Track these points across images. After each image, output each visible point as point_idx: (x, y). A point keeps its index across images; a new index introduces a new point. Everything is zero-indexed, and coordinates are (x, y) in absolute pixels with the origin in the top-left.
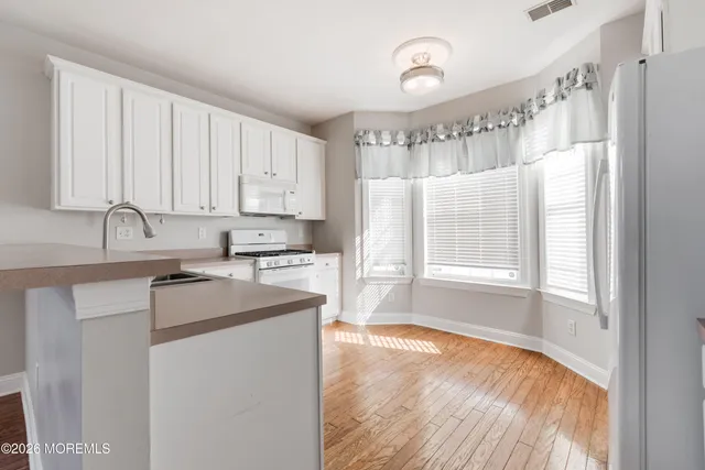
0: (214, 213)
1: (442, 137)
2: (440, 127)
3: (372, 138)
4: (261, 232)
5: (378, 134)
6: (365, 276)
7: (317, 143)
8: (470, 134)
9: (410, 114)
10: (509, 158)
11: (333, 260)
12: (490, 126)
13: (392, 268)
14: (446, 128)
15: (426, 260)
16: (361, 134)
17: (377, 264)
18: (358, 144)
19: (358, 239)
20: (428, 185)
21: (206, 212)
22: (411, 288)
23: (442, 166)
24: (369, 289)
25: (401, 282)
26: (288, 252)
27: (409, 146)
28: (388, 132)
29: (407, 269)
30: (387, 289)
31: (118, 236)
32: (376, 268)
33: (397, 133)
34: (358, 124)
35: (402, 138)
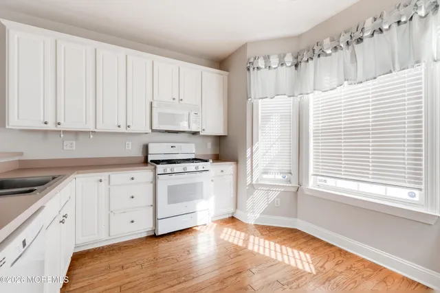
0: (129, 130)
1: (329, 52)
2: (327, 41)
3: (261, 63)
4: (173, 145)
5: (267, 58)
6: (254, 182)
7: (219, 74)
8: (360, 40)
9: (299, 37)
10: (412, 57)
11: (228, 168)
12: (386, 27)
13: (280, 177)
14: (332, 40)
15: (311, 171)
16: (252, 60)
17: (265, 173)
18: (249, 69)
19: (249, 151)
20: (314, 100)
21: (123, 129)
22: (295, 195)
23: (327, 80)
24: (258, 194)
25: (287, 189)
26: (195, 160)
27: (296, 66)
28: (276, 56)
29: (294, 178)
30: (274, 195)
31: (65, 148)
32: (265, 176)
33: (285, 55)
34: (250, 53)
35: (289, 60)
